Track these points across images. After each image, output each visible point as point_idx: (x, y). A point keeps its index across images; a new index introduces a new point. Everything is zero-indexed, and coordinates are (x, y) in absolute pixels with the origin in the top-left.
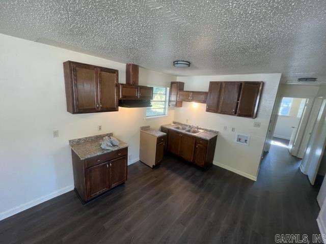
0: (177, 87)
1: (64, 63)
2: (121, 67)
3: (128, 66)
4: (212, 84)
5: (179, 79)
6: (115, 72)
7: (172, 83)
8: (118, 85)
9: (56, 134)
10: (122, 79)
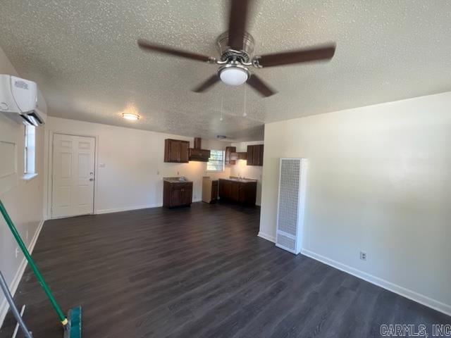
0: (231, 150)
1: (166, 140)
2: (191, 139)
3: (195, 139)
4: (249, 147)
5: (233, 145)
6: (188, 142)
7: (227, 148)
8: (189, 149)
9: (158, 173)
10: (192, 146)
